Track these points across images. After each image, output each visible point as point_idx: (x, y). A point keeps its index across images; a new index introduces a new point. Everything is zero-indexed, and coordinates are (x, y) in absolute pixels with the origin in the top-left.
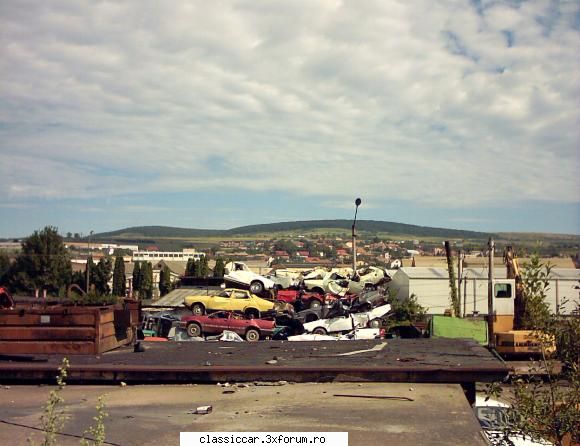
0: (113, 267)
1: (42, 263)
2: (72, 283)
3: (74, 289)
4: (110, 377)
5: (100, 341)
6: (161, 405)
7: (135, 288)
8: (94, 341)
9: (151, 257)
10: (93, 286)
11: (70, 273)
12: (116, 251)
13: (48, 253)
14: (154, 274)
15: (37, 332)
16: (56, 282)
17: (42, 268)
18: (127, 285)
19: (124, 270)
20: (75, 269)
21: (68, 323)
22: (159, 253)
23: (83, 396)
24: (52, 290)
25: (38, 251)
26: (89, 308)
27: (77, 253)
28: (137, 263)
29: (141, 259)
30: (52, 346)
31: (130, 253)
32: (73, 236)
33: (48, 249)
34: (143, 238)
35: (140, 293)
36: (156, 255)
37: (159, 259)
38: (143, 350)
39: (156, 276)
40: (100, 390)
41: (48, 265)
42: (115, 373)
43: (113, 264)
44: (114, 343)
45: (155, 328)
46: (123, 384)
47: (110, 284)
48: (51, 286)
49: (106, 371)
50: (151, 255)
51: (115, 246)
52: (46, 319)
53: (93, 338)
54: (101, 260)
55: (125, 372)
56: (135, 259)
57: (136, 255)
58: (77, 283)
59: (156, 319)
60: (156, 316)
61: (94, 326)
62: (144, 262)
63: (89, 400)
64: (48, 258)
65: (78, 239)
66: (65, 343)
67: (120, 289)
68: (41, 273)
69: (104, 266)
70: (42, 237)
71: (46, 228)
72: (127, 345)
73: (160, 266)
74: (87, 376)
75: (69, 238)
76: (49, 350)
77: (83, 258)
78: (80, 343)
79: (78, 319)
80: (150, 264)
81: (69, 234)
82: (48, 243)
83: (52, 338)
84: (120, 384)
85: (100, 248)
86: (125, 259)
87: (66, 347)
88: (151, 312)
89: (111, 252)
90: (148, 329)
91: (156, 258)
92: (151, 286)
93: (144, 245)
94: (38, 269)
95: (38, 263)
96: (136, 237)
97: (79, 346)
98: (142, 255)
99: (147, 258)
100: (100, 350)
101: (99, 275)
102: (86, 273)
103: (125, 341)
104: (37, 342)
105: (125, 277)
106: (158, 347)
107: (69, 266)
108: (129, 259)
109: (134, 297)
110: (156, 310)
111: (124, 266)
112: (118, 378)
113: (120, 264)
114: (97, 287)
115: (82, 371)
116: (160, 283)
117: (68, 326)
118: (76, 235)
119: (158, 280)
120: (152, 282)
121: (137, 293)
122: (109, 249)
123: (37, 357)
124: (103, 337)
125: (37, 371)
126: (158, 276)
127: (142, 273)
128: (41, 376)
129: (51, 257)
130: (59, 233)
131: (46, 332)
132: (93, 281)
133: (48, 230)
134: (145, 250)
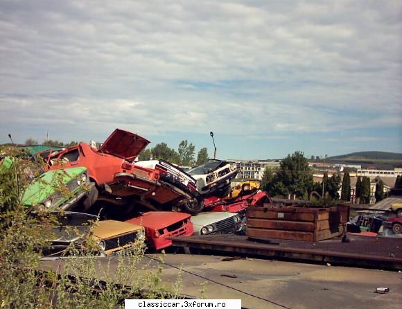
0: (342, 180)
1: (293, 176)
2: (313, 190)
3: (314, 195)
4: (319, 259)
5: (317, 233)
6: (352, 283)
7: (357, 196)
8: (313, 232)
9: (370, 174)
10: (327, 193)
11: (312, 183)
12: (345, 169)
13: (297, 170)
14: (371, 186)
15: (276, 224)
16: (302, 189)
17: (293, 180)
18: (352, 193)
19: (349, 183)
20: (315, 181)
21: (295, 219)
22: (376, 171)
23: (299, 271)
24: (299, 195)
25: (291, 168)
26: (311, 209)
27: (318, 170)
28: (359, 178)
29: (363, 175)
30: (285, 234)
31: (355, 170)
32: (315, 158)
33: (298, 167)
34: (364, 160)
35: (361, 199)
36: (374, 173)
37: (376, 175)
38: (348, 241)
39: (373, 187)
40: (311, 267)
41: (297, 178)
42: (324, 256)
43: (342, 177)
44: (328, 234)
45: (369, 225)
46: (329, 265)
47: (340, 192)
48: (299, 192)
49: (317, 255)
50: (370, 173)
51: (345, 166)
52: (281, 215)
53: (313, 230)
54: (334, 175)
55: (329, 256)
56: (359, 175)
57: (359, 172)
58: (316, 190)
59: (370, 219)
60: (370, 216)
61: (314, 222)
62: (364, 177)
63: (302, 274)
64: (297, 172)
65: (318, 160)
66: (293, 232)
67: (346, 196)
68: (293, 183)
69: (335, 180)
70: (293, 159)
71: (296, 153)
72: (339, 236)
73: (376, 180)
74: (304, 257)
75: (312, 160)
76: (283, 237)
77: (321, 173)
78: (304, 233)
79: (303, 216)
80: (369, 179)
81: (313, 157)
82: (297, 162)
83: (285, 228)
84: (326, 265)
85: (334, 167)
86: (351, 175)
87: (294, 235)
88: (368, 214)
89: (342, 170)
90: (364, 226)
91: (373, 175)
92: (369, 195)
93: (365, 165)
94: (290, 180)
95: (290, 176)
96: (359, 160)
97: (303, 235)
98: (363, 172)
99: (367, 175)
100: (318, 239)
101: (332, 186)
102: (322, 184)
103: (337, 234)
104: (276, 231)
105: (350, 187)
106: (361, 239)
107: (311, 178)
108: (354, 175)
109: (356, 203)
110: (371, 212)
111: (349, 179)
112: (325, 260)
113: (347, 178)
114: (330, 194)
115: (301, 253)
116: (376, 193)
117: (296, 221)
118: (318, 157)
119: (374, 190)
120: (370, 192)
121: (359, 199)
122: (339, 168)
123: (273, 241)
124: (320, 230)
125: (271, 251)
126: (375, 187)
127: (363, 185)
128: (273, 254)
129: (299, 172)
130: (305, 156)
131: (281, 224)
132: (327, 189)
133: (297, 154)
134: (366, 169)
